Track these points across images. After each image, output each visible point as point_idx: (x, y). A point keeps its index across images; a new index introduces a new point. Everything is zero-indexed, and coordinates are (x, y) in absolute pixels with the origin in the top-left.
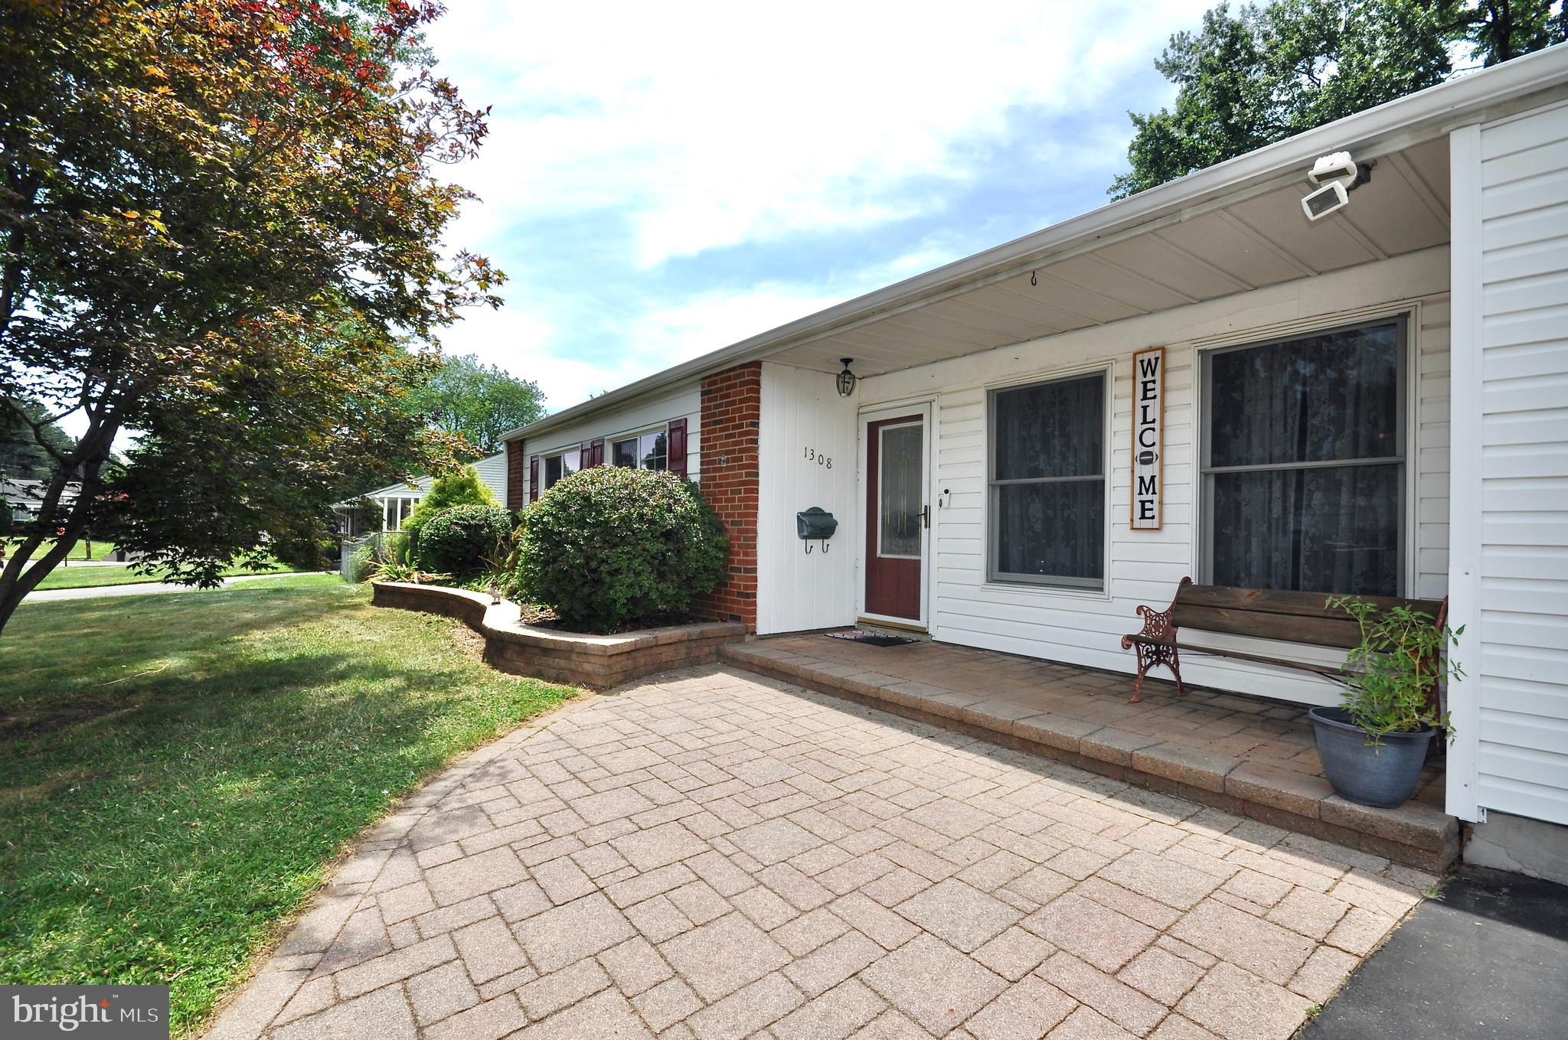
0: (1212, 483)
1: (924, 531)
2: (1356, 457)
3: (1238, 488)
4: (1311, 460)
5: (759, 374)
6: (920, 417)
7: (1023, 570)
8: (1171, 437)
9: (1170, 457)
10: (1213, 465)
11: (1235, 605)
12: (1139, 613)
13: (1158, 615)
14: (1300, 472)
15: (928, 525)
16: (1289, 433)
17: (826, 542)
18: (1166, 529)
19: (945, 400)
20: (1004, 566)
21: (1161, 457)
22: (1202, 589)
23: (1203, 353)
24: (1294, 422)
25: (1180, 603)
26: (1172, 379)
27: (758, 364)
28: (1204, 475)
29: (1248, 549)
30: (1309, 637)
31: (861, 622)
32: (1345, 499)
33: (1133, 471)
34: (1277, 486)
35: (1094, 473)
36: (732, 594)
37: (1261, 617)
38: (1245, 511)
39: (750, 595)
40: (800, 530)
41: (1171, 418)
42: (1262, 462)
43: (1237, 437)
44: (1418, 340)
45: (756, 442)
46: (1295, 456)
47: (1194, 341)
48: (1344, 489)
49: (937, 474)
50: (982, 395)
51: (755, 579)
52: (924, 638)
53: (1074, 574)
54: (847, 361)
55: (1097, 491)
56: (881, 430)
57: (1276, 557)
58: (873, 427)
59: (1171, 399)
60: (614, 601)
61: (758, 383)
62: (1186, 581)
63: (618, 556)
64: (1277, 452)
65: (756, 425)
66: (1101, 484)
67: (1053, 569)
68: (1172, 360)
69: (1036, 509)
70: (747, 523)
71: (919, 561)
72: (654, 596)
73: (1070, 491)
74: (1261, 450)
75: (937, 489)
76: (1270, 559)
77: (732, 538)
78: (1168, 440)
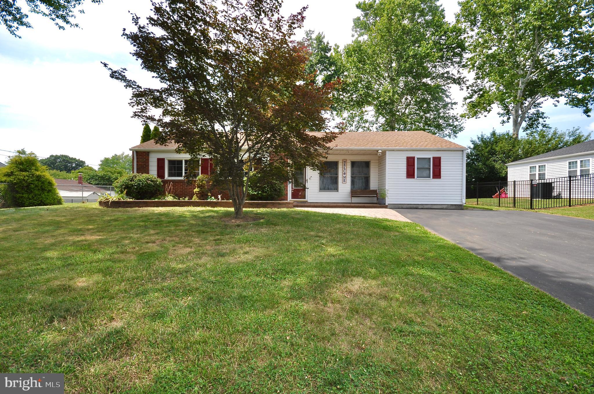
7: (325, 190)
20: (320, 189)
21: (346, 174)
26: (347, 164)
33: (343, 175)
35: (336, 175)
44: (371, 164)
49: (309, 173)
52: (307, 202)
53: (333, 190)
55: (337, 178)
57: (357, 187)
68: (347, 161)
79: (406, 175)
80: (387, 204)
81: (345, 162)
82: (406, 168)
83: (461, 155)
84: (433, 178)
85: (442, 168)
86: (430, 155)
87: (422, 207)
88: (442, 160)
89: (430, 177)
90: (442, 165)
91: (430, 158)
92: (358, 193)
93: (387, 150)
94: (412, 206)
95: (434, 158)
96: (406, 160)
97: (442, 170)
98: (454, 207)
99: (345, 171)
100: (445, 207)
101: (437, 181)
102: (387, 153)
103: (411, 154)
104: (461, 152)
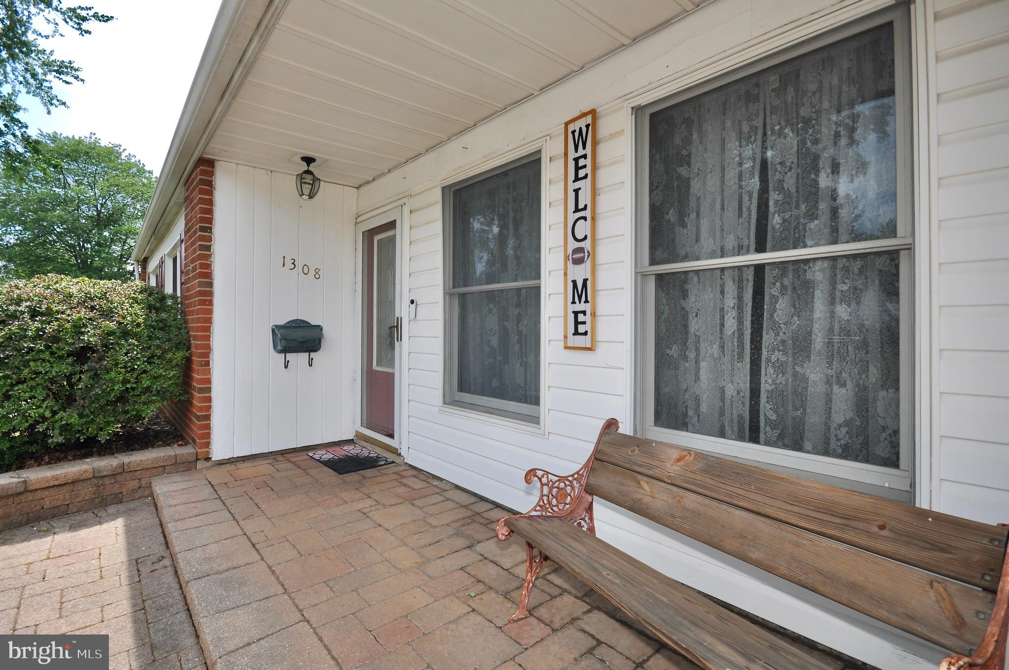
0: (651, 285)
1: (396, 345)
2: (835, 242)
4: (774, 249)
5: (211, 173)
6: (394, 224)
7: (481, 388)
8: (604, 228)
9: (604, 253)
10: (653, 262)
11: (656, 472)
12: (528, 480)
13: (562, 479)
14: (759, 268)
15: (399, 338)
16: (745, 215)
17: (313, 355)
18: (601, 348)
19: (413, 203)
20: (461, 386)
21: (592, 254)
22: (625, 439)
23: (637, 111)
24: (750, 200)
25: (596, 460)
26: (605, 152)
27: (210, 163)
28: (640, 276)
29: (697, 379)
30: (755, 555)
31: (358, 436)
32: (820, 309)
33: (566, 274)
34: (731, 289)
35: (530, 277)
37: (691, 500)
38: (694, 326)
39: (205, 417)
40: (276, 344)
41: (603, 203)
42: (712, 255)
43: (684, 226)
45: (207, 247)
46: (753, 246)
47: (626, 96)
48: (818, 294)
49: (407, 282)
50: (437, 195)
51: (209, 400)
52: (398, 459)
54: (309, 160)
55: (534, 299)
56: (375, 240)
57: (730, 391)
58: (369, 237)
59: (605, 177)
62: (611, 425)
64: (730, 242)
65: (209, 230)
66: (537, 291)
68: (605, 128)
70: (201, 338)
71: (393, 375)
74: (711, 240)
75: (406, 299)
76: (723, 391)
78: (601, 232)
81: (581, 138)
99: (579, 231)
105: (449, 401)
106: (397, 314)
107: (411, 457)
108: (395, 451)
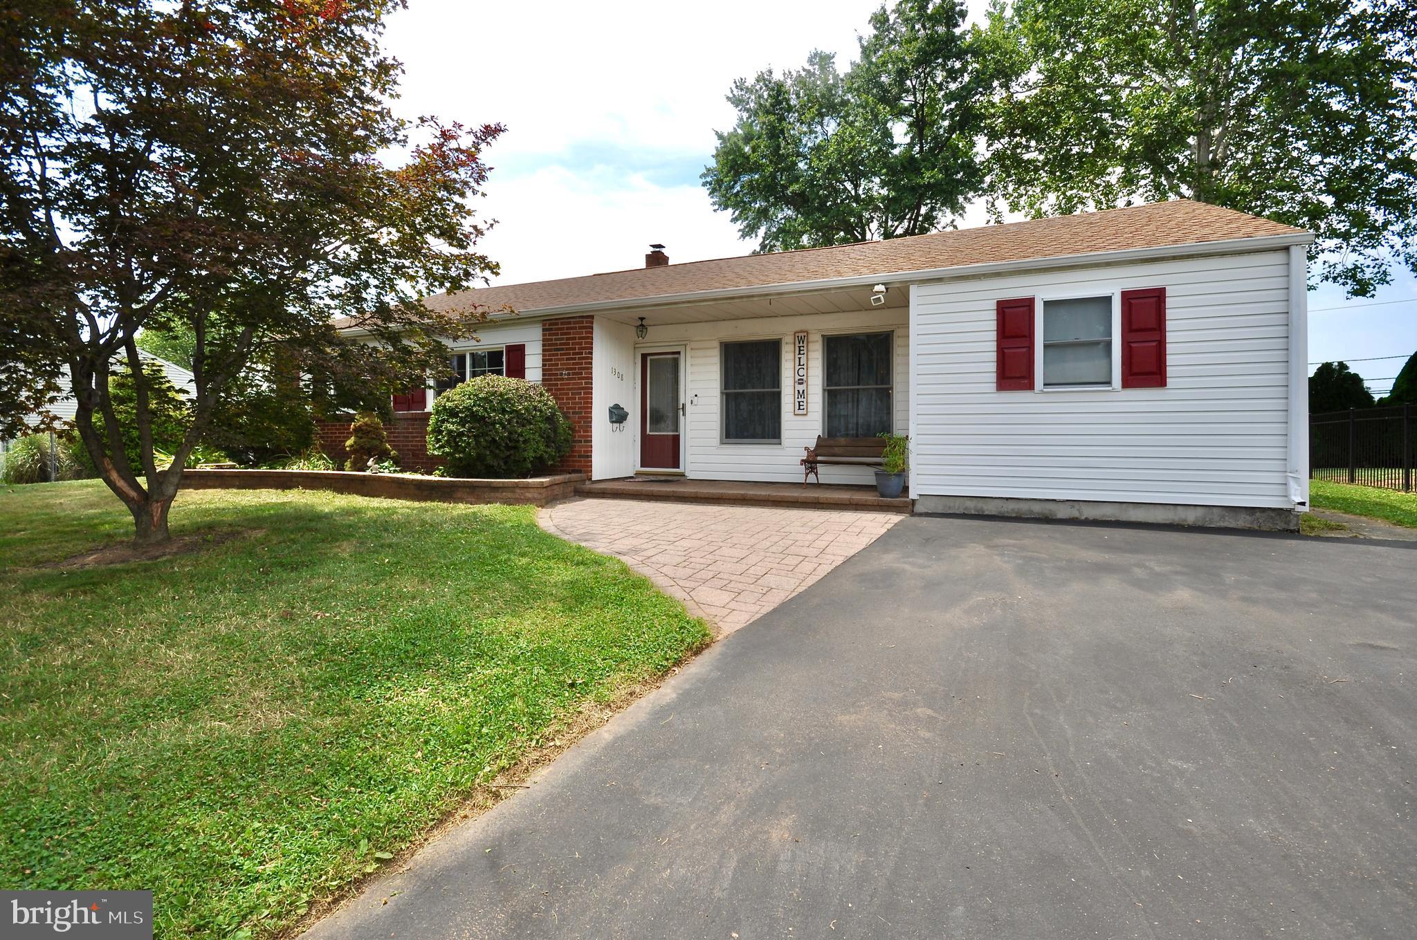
0: (826, 394)
1: (682, 418)
2: (876, 385)
3: (836, 396)
4: (862, 386)
5: (592, 323)
6: (679, 353)
7: (737, 437)
8: (810, 372)
9: (792, 383)
10: (827, 386)
12: (805, 450)
13: (811, 451)
14: (858, 390)
15: (684, 414)
16: (854, 373)
17: (622, 425)
18: (809, 414)
19: (694, 345)
20: (728, 436)
21: (807, 382)
22: (824, 440)
23: (823, 336)
24: (856, 369)
25: (818, 445)
26: (811, 346)
27: (592, 317)
28: (824, 390)
29: (840, 422)
31: (638, 474)
33: (794, 388)
34: (850, 394)
35: (774, 387)
36: (575, 456)
38: (838, 406)
39: (588, 456)
40: (611, 417)
41: (811, 364)
42: (844, 385)
43: (836, 374)
44: (897, 342)
45: (591, 363)
46: (856, 383)
47: (820, 331)
48: (873, 398)
49: (689, 386)
50: (716, 344)
51: (591, 446)
52: (682, 478)
53: (764, 438)
54: (642, 319)
55: (778, 396)
56: (649, 358)
57: (850, 426)
58: (644, 357)
59: (811, 355)
60: (525, 460)
61: (592, 328)
62: (819, 437)
63: (526, 431)
64: (849, 381)
65: (591, 353)
66: (779, 394)
67: (753, 436)
68: (812, 338)
69: (744, 406)
70: (586, 413)
71: (679, 435)
72: (546, 456)
73: (761, 396)
74: (844, 380)
75: (690, 395)
77: (575, 422)
79: (993, 377)
80: (913, 495)
81: (801, 339)
82: (993, 346)
83: (1281, 270)
84: (1127, 383)
85: (1170, 337)
86: (1112, 285)
87: (1074, 513)
88: (1169, 302)
89: (1109, 383)
90: (1170, 325)
91: (1107, 300)
92: (837, 450)
93: (913, 282)
94: (1024, 507)
95: (1127, 297)
96: (993, 315)
97: (1170, 348)
98: (1242, 522)
99: (801, 372)
100: (1191, 517)
101: (1143, 397)
102: (914, 291)
103: (1014, 289)
104: (1279, 258)
105: (722, 443)
106: (682, 401)
107: (691, 475)
108: (683, 475)
